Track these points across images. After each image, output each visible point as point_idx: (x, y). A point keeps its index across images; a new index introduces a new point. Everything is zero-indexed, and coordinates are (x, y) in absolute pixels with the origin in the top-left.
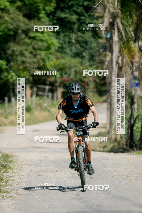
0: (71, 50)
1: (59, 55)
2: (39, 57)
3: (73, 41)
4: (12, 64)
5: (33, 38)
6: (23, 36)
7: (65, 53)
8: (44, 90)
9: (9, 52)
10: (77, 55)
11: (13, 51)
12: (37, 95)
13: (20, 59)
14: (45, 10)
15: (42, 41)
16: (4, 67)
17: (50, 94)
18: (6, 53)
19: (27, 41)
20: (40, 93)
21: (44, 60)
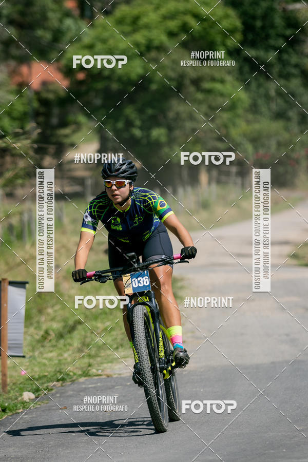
0: (269, 109)
1: (250, 116)
2: (218, 121)
3: (273, 93)
4: (177, 133)
5: (209, 92)
6: (192, 89)
7: (261, 114)
8: (228, 174)
9: (171, 115)
10: (280, 115)
11: (178, 114)
12: (219, 182)
13: (189, 125)
14: (224, 45)
15: (222, 95)
16: (163, 139)
17: (239, 180)
18: (165, 117)
19: (200, 96)
20: (223, 178)
21: (226, 126)
